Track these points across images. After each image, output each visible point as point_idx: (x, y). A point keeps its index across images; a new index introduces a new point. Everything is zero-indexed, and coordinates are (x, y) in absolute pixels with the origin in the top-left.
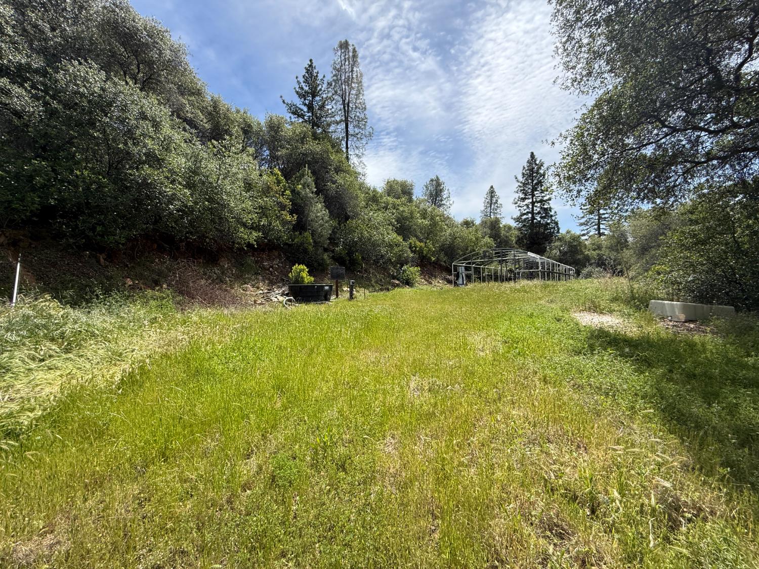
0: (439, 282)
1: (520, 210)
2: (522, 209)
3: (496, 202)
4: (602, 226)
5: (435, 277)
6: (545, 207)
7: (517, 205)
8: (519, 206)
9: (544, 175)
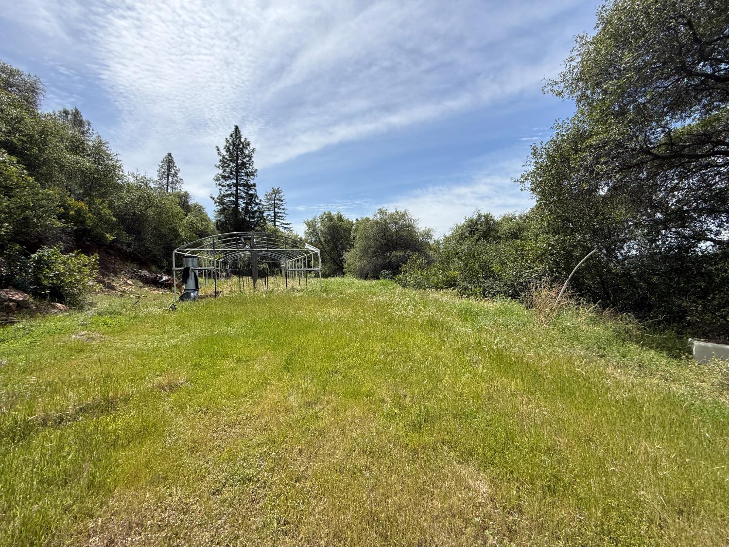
0: (126, 283)
1: (220, 189)
2: (223, 188)
3: (176, 174)
4: (277, 223)
5: (116, 273)
6: (250, 192)
7: (218, 183)
8: (220, 185)
9: (250, 157)
